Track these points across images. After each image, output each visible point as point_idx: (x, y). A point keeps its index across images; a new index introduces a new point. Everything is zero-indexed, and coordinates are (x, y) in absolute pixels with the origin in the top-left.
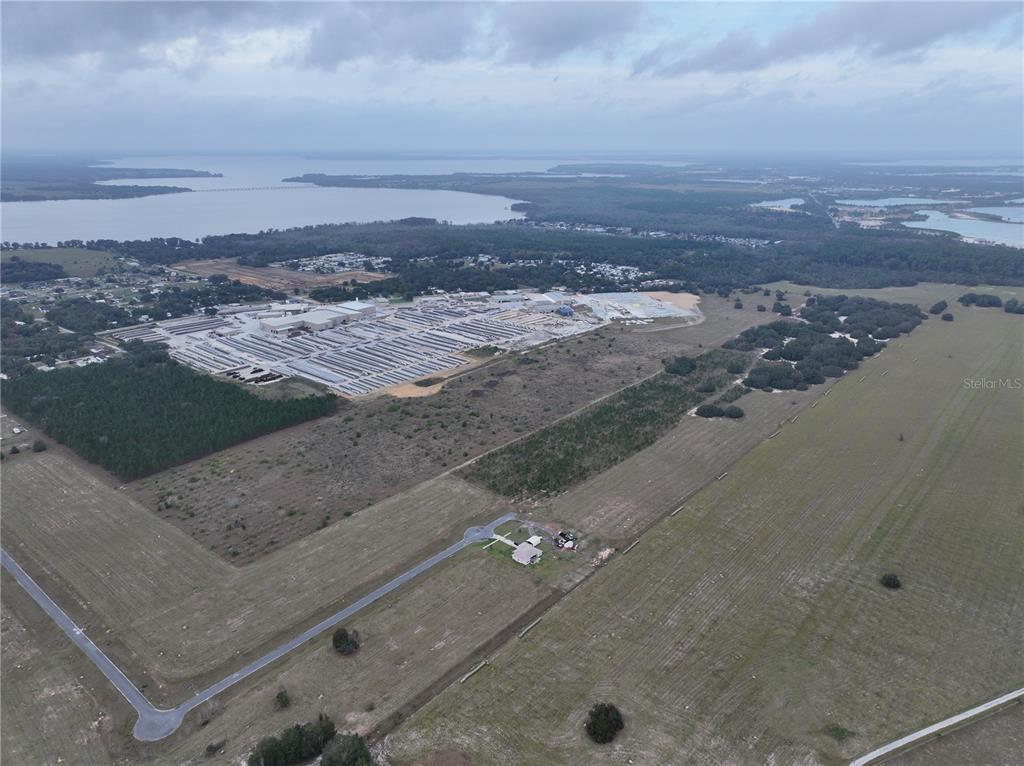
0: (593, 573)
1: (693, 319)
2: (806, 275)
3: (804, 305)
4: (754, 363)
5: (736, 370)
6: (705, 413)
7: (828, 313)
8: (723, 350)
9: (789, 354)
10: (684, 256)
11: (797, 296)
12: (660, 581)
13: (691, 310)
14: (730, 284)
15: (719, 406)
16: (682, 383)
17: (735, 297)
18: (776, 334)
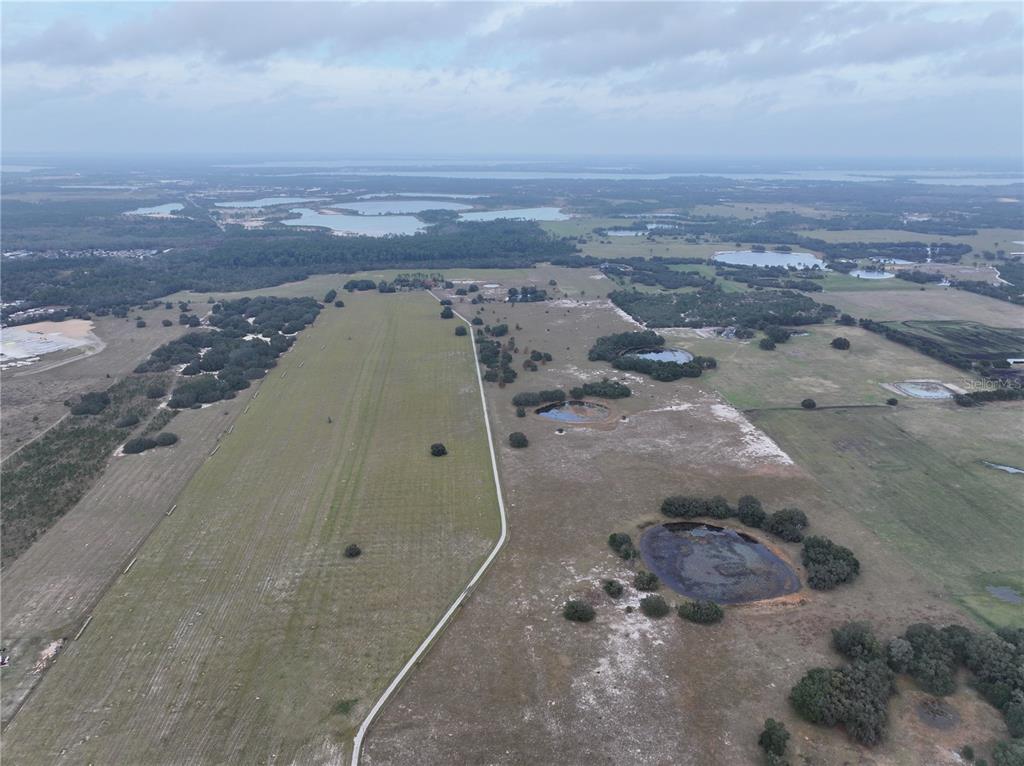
0: (41, 680)
1: (91, 348)
2: (204, 282)
3: (210, 313)
4: (174, 381)
5: (156, 394)
6: (133, 449)
7: (236, 317)
8: (136, 375)
9: (209, 365)
10: (59, 277)
11: (202, 304)
12: (130, 650)
13: (86, 338)
14: (125, 302)
15: (148, 437)
16: (97, 422)
17: (135, 315)
18: (190, 347)
